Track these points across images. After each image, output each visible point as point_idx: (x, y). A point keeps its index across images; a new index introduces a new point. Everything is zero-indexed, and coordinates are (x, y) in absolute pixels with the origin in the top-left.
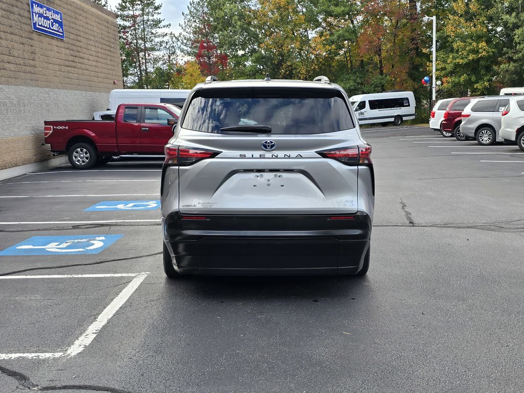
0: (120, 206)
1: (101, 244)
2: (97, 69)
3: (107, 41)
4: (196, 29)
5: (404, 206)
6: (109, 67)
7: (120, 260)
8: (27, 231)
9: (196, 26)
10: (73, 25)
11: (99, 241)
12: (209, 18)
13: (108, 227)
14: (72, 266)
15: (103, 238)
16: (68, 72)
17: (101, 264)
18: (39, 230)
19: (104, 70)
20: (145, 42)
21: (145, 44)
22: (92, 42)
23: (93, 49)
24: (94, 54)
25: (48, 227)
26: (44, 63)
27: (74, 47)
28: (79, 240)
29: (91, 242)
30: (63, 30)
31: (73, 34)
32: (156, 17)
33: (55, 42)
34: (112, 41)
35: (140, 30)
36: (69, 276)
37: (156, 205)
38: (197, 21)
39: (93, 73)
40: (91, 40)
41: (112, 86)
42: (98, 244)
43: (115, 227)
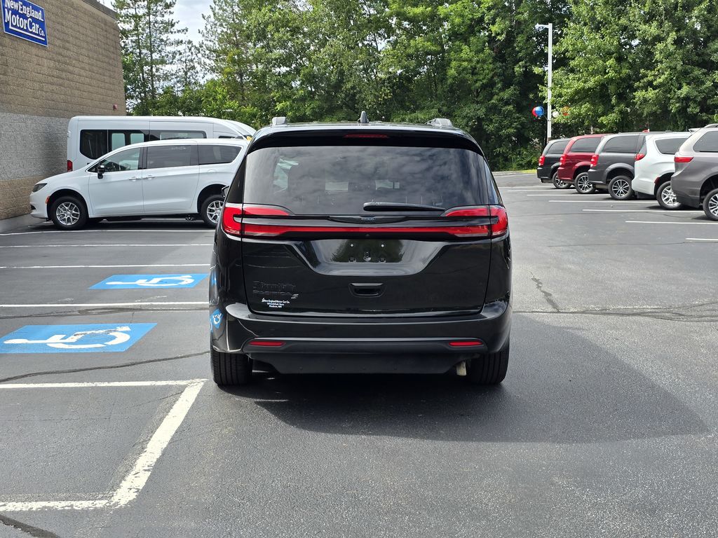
0: (142, 282)
1: (127, 337)
2: (91, 89)
3: (104, 49)
4: (223, 35)
5: (539, 284)
6: (107, 85)
7: (159, 360)
8: (14, 317)
9: (222, 31)
10: (59, 27)
11: (122, 332)
12: (240, 21)
13: (130, 313)
14: (91, 369)
15: (127, 328)
16: (52, 91)
17: (133, 367)
18: (31, 316)
19: (101, 91)
20: (152, 52)
21: (151, 54)
22: (84, 51)
23: (86, 60)
24: (87, 67)
25: (43, 312)
26: (19, 80)
27: (60, 58)
28: (94, 332)
29: (111, 334)
30: (45, 33)
31: (59, 39)
32: (167, 18)
33: (34, 50)
34: (112, 49)
35: (145, 35)
36: (90, 384)
37: (192, 281)
38: (224, 24)
39: (86, 94)
40: (83, 48)
41: (111, 112)
42: (121, 336)
43: (140, 312)
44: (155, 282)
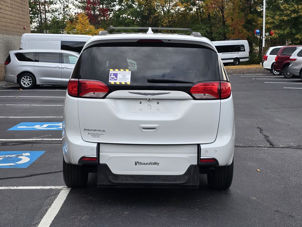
2: (11, 17)
5: (261, 130)
11: (26, 156)
14: (7, 178)
15: (28, 154)
19: (17, 18)
28: (9, 156)
29: (19, 157)
36: (6, 188)
41: (23, 30)
42: (25, 159)
43: (36, 144)
44: (44, 126)
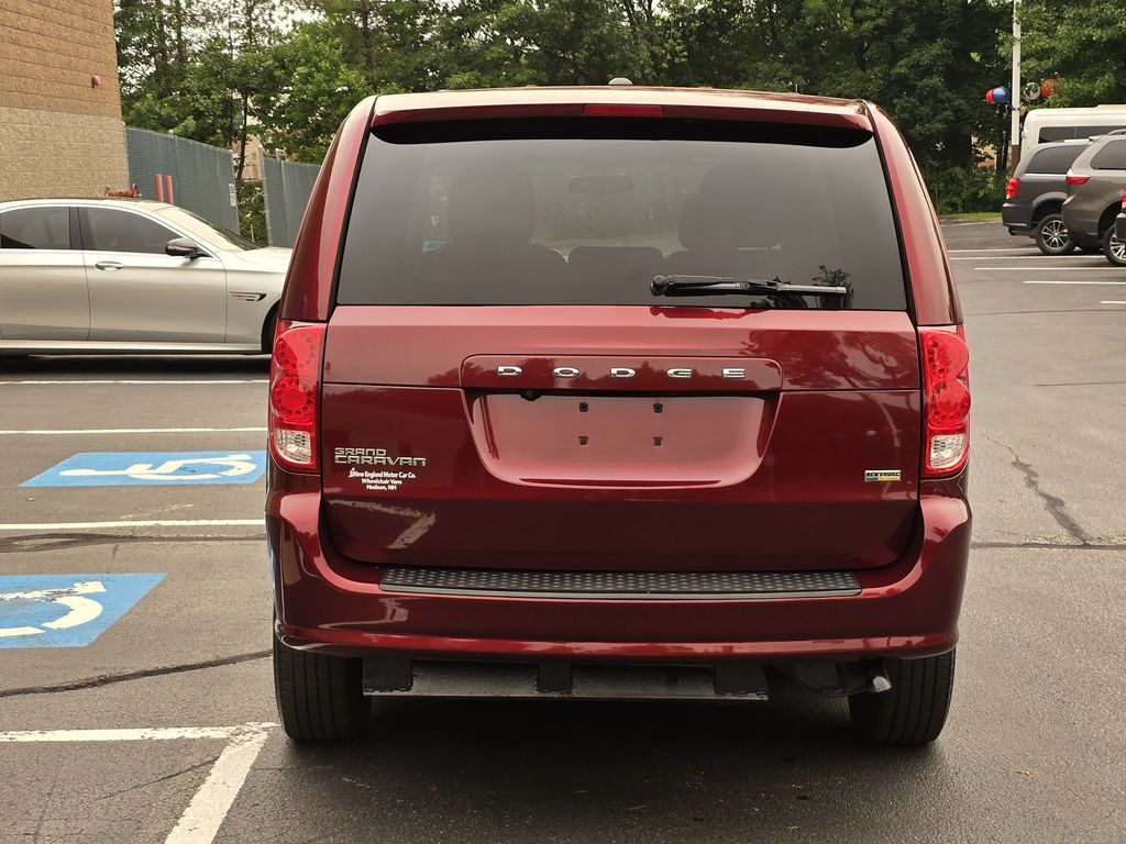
5: (1031, 476)
6: (78, 34)
13: (109, 546)
14: (6, 694)
17: (104, 688)
19: (64, 46)
29: (59, 600)
41: (87, 91)
42: (83, 607)
43: (132, 544)
44: (168, 470)
